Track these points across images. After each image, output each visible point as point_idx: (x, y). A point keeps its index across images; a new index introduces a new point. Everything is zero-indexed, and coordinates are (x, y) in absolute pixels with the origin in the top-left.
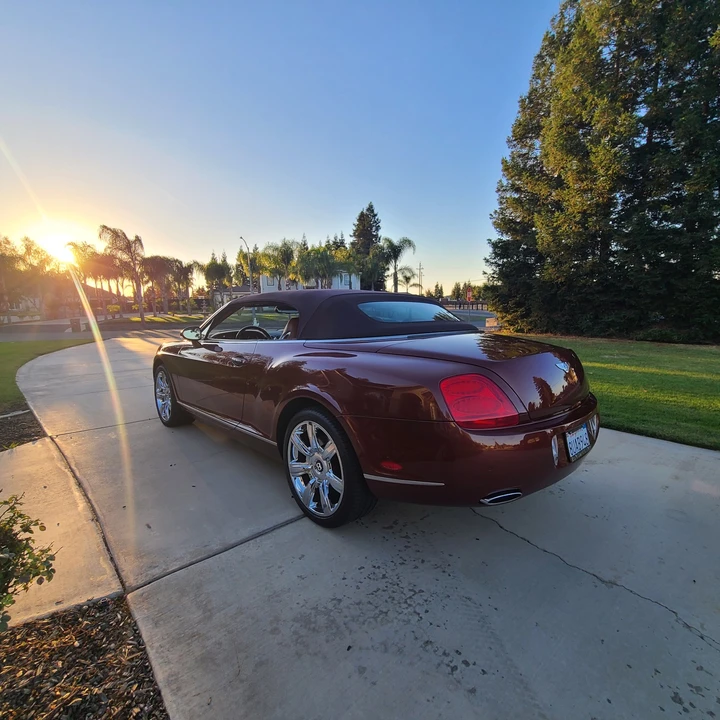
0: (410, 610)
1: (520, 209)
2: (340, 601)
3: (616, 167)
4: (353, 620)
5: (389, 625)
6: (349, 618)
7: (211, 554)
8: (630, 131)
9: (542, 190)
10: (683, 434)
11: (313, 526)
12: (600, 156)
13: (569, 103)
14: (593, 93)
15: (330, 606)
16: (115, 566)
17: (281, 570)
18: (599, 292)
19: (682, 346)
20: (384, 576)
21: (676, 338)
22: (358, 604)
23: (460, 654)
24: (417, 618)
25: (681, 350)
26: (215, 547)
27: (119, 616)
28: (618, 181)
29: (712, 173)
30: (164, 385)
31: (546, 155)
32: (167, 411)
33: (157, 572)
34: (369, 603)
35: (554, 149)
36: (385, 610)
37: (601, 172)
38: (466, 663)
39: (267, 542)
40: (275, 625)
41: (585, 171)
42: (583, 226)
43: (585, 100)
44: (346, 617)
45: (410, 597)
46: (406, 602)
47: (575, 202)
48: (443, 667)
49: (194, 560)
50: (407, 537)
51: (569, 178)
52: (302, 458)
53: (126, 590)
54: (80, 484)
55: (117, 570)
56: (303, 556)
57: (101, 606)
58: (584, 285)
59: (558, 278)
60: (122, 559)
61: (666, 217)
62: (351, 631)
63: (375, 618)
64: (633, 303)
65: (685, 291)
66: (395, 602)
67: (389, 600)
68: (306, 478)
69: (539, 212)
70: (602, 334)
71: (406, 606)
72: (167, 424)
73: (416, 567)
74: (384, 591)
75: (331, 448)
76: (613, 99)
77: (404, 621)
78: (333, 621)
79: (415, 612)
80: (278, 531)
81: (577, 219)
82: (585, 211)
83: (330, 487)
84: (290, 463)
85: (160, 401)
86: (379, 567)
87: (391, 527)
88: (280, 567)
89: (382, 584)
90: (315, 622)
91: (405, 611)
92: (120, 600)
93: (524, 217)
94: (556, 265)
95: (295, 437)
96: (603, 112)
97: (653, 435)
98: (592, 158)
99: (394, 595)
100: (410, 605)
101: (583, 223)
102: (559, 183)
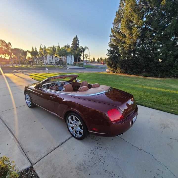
0: (101, 162)
1: (115, 42)
2: (85, 161)
3: (138, 34)
4: (89, 167)
5: (97, 167)
6: (88, 166)
7: (52, 151)
8: (142, 25)
9: (121, 38)
10: (151, 106)
11: (75, 139)
12: (134, 31)
13: (128, 15)
14: (134, 13)
15: (83, 163)
16: (27, 157)
17: (70, 153)
18: (132, 64)
19: (149, 78)
20: (94, 153)
21: (148, 76)
22: (89, 162)
23: (113, 172)
24: (103, 164)
25: (149, 79)
26: (52, 148)
27: (32, 173)
28: (138, 37)
29: (159, 37)
30: (28, 97)
31: (122, 29)
32: (30, 104)
33: (39, 158)
34: (92, 161)
35: (124, 27)
36: (96, 163)
37: (135, 34)
38: (114, 175)
39: (65, 145)
40: (71, 170)
41: (131, 34)
42: (130, 48)
43: (132, 15)
44: (87, 166)
45: (100, 158)
46: (100, 160)
47: (128, 41)
48: (110, 176)
49: (48, 153)
50: (97, 141)
51: (127, 36)
52: (71, 123)
53: (32, 165)
54: (10, 130)
55: (28, 158)
56: (74, 149)
57: (27, 170)
58: (129, 62)
59: (124, 60)
60: (29, 155)
61: (148, 47)
62: (89, 170)
63: (94, 165)
64: (140, 67)
65: (151, 65)
66: (97, 160)
67: (96, 160)
68: (73, 128)
69: (120, 43)
70: (133, 74)
71: (100, 161)
72: (30, 107)
73: (100, 149)
74: (94, 157)
75: (80, 123)
76: (138, 16)
77: (100, 165)
78: (85, 167)
79: (102, 162)
80: (67, 142)
81: (129, 46)
82: (131, 44)
83: (79, 131)
84: (68, 124)
85: (27, 101)
86: (92, 150)
87: (93, 138)
88: (69, 153)
89: (93, 155)
90: (81, 168)
91: (100, 162)
92: (31, 168)
93: (116, 44)
94: (123, 57)
95: (69, 118)
96: (136, 19)
97: (145, 106)
98: (133, 31)
99: (97, 158)
100: (101, 161)
101: (130, 47)
102: (125, 36)
